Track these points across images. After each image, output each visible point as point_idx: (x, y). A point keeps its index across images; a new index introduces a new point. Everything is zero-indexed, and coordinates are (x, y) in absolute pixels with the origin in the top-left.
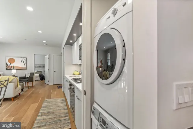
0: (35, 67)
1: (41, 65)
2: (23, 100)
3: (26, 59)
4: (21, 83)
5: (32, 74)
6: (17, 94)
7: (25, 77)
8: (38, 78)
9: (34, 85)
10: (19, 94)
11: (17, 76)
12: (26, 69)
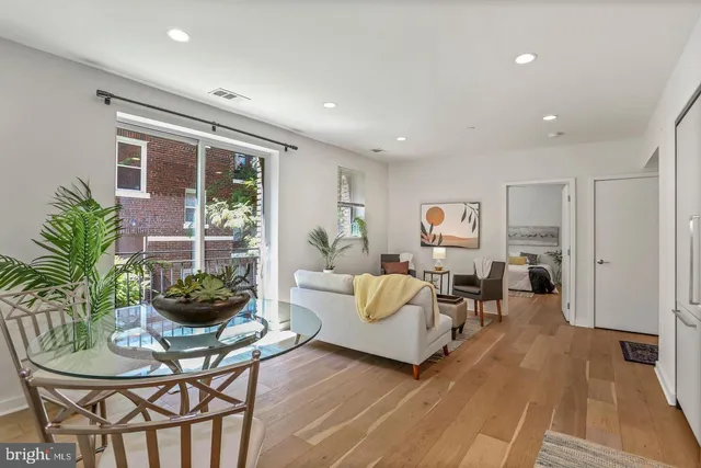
0: (510, 237)
1: (535, 227)
2: (452, 384)
3: (476, 206)
4: (455, 303)
5: (498, 268)
6: (437, 348)
7: (475, 276)
8: (525, 284)
9: (505, 312)
10: (445, 348)
11: (448, 272)
12: (479, 248)
